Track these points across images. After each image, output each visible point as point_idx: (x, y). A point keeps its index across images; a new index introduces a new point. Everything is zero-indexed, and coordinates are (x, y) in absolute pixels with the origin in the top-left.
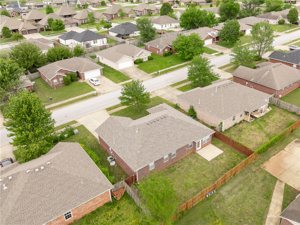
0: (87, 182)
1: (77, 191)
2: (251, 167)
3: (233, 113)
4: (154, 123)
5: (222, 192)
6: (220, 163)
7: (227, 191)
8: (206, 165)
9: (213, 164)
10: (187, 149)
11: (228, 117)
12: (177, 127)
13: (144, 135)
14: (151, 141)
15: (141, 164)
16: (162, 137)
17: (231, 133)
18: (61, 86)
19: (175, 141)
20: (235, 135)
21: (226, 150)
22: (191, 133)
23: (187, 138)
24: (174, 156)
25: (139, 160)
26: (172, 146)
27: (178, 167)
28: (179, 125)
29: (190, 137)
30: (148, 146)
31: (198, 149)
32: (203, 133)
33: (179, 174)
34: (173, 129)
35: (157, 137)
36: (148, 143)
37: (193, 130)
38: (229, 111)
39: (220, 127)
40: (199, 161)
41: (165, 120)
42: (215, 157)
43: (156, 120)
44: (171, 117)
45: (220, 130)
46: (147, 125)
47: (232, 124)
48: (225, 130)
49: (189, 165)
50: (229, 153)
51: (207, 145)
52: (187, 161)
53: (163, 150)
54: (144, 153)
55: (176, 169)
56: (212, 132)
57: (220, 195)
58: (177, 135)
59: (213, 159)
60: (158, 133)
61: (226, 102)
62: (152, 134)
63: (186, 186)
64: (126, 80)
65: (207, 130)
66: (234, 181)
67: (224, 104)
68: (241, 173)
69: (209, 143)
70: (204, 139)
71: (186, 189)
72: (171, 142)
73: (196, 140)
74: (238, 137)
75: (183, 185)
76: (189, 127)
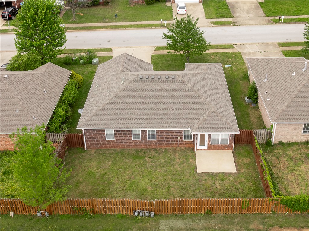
0: (22, 113)
1: (7, 117)
2: (254, 219)
3: (304, 119)
4: (150, 80)
5: (163, 224)
6: (211, 185)
7: (172, 226)
8: (187, 175)
9: (199, 180)
10: (179, 138)
11: (286, 120)
12: (179, 99)
13: (123, 90)
14: (127, 100)
15: (91, 124)
16: (147, 103)
17: (287, 153)
18: (140, 4)
19: (161, 116)
20: (291, 159)
21: (245, 172)
22: (197, 116)
23: (183, 120)
24: (152, 138)
25: (92, 119)
26: (151, 122)
27: (150, 156)
28: (186, 97)
29: (190, 122)
30: (118, 106)
31: (199, 147)
32: (215, 126)
33: (140, 166)
34: (171, 99)
35: (139, 99)
36: (121, 103)
37: (202, 114)
38: (298, 112)
39: (267, 131)
40: (185, 164)
41: (169, 82)
42: (214, 173)
43: (155, 77)
44: (183, 82)
45: (267, 137)
46: (139, 79)
47: (302, 138)
48: (279, 141)
49: (166, 162)
50: (243, 180)
51: (222, 150)
52: (170, 155)
53: (134, 120)
54: (105, 113)
55: (145, 158)
56: (233, 130)
57: (156, 225)
58: (171, 110)
59: (208, 173)
60: (144, 96)
61: (305, 95)
62: (135, 93)
63: (130, 186)
64: (224, 17)
65: (226, 124)
66: (200, 220)
67: (298, 97)
68: (225, 217)
69: (226, 148)
70: (215, 135)
71: (126, 190)
72: (154, 115)
73: (193, 130)
74: (291, 164)
75: (129, 182)
76: (200, 106)
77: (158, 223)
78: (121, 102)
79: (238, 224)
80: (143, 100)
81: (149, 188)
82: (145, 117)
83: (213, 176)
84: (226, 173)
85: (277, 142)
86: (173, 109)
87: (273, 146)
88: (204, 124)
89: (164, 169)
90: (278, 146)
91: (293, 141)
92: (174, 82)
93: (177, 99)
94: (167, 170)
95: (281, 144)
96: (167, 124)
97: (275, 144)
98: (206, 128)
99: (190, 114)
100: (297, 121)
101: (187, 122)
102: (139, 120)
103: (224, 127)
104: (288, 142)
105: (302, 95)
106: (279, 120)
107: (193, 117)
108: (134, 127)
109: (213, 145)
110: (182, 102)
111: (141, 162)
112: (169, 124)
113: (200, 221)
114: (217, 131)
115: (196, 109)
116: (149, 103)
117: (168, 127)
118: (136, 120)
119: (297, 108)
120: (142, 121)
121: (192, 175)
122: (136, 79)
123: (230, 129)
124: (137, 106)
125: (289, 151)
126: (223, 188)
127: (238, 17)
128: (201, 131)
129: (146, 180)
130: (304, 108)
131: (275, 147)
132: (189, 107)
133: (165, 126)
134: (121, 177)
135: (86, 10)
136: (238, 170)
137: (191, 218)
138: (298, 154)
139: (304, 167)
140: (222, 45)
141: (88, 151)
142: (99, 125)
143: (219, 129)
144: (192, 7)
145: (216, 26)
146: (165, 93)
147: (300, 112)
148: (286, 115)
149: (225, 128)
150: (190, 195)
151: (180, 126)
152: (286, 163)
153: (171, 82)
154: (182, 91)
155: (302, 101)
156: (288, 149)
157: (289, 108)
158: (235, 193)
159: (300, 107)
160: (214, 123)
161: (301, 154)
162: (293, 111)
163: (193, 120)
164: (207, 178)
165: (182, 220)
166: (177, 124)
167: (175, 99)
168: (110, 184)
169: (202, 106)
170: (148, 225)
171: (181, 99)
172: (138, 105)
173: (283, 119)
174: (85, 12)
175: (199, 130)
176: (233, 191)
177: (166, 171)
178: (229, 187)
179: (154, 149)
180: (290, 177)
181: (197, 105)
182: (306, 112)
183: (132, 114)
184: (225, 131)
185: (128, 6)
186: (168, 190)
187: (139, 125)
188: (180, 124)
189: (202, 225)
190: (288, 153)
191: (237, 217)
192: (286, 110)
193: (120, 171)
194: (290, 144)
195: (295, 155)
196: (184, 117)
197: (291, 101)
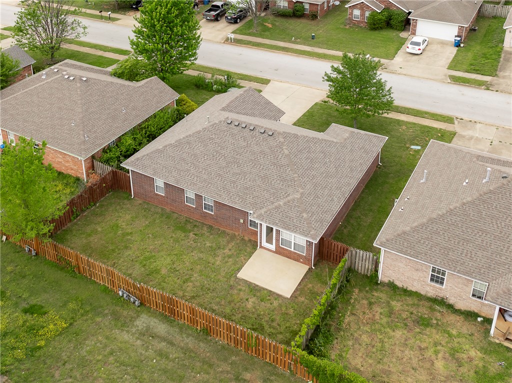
0: (77, 128)
2: (259, 369)
3: (432, 257)
4: (239, 128)
5: (143, 319)
6: (242, 300)
7: (151, 327)
8: (222, 274)
9: (231, 287)
10: (242, 221)
11: (400, 249)
12: (262, 167)
13: (199, 132)
14: (196, 148)
15: (139, 164)
16: (218, 159)
17: (391, 302)
18: (361, 27)
19: (225, 183)
20: (391, 313)
21: (303, 302)
22: (272, 198)
23: (251, 197)
24: (209, 210)
25: (144, 158)
26: (210, 185)
27: (198, 233)
28: (273, 166)
29: (259, 202)
30: (181, 152)
31: (265, 244)
32: (287, 220)
33: (177, 241)
34: (251, 163)
35: (211, 151)
36: (187, 149)
37: (282, 197)
38: (427, 243)
39: (373, 257)
40: (231, 260)
41: (262, 139)
42: (258, 286)
43: (247, 127)
44: (280, 144)
45: (372, 266)
46: (225, 124)
47: (428, 289)
48: (390, 281)
49: (211, 247)
50: (291, 311)
51: (295, 260)
52: (223, 241)
53: (190, 176)
54: (162, 155)
55: (190, 232)
56: (310, 235)
57: (134, 318)
58: (243, 178)
59: (250, 283)
60: (219, 148)
61: (456, 220)
62: (211, 142)
63: (146, 259)
64: (478, 72)
65: (305, 223)
66: (188, 335)
67: (441, 220)
68: (223, 347)
69: (302, 260)
70: (286, 235)
71: (136, 261)
72: (218, 178)
73: (255, 216)
74: (385, 320)
75: (147, 254)
76: (284, 186)
77: (138, 316)
78: (188, 147)
79: (231, 364)
80: (215, 154)
81: (164, 271)
82: (205, 177)
83: (254, 289)
84: (274, 293)
85: (386, 280)
86: (246, 177)
87: (377, 284)
88: (274, 212)
89: (201, 255)
90: (386, 287)
91: (414, 290)
92: (268, 141)
93: (259, 166)
94: (203, 258)
95: (392, 286)
96: (227, 195)
97: (383, 284)
98: (273, 218)
99: (265, 192)
100: (417, 257)
101: (255, 201)
102: (195, 178)
103: (300, 225)
104: (405, 288)
105: (452, 218)
106: (388, 245)
107: (267, 197)
108: (186, 185)
109: (283, 248)
110: (264, 172)
111: (180, 236)
112: (229, 196)
113: (187, 337)
114: (287, 228)
115: (277, 188)
116: (221, 160)
117: (226, 200)
118: (193, 177)
119: (430, 237)
120: (198, 181)
121: (229, 277)
122: (223, 122)
123: (305, 232)
124: (203, 159)
125: (398, 301)
126: (254, 310)
127: (504, 77)
128: (265, 220)
129: (168, 260)
130: (441, 241)
131: (381, 287)
132: (270, 181)
133: (223, 196)
134: (144, 245)
135: (280, 22)
136: (294, 296)
137: (181, 328)
138: (407, 311)
139: (401, 333)
140: (436, 115)
141: (135, 200)
142: (146, 169)
143: (290, 227)
144: (439, 46)
145: (455, 84)
146: (248, 153)
147: (430, 245)
148: (404, 241)
149: (300, 228)
150: (204, 301)
151: (243, 203)
152: (377, 317)
153: (265, 140)
154: (272, 157)
155: (445, 228)
156: (398, 297)
157: (415, 232)
158: (265, 324)
159: (436, 237)
160: (289, 215)
161: (412, 313)
162: (420, 239)
163: (264, 202)
164: (244, 288)
165: (168, 325)
166: (241, 200)
167: (257, 165)
168: (126, 248)
169: (287, 187)
170: (125, 313)
171: (264, 168)
172: (205, 159)
173: (396, 245)
174: (277, 24)
175: (262, 218)
176: (263, 320)
177: (200, 259)
178: (262, 313)
179: (210, 226)
180: (365, 338)
181: (281, 183)
182: (441, 248)
183: (192, 167)
184: (298, 232)
185: (342, 26)
186: (184, 282)
187: (192, 185)
188: (243, 201)
189: (187, 343)
190: (393, 303)
191: (237, 355)
192: (410, 233)
193: (149, 237)
194: (406, 292)
195: (403, 310)
196: (255, 193)
197: (426, 222)
